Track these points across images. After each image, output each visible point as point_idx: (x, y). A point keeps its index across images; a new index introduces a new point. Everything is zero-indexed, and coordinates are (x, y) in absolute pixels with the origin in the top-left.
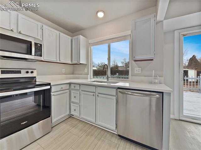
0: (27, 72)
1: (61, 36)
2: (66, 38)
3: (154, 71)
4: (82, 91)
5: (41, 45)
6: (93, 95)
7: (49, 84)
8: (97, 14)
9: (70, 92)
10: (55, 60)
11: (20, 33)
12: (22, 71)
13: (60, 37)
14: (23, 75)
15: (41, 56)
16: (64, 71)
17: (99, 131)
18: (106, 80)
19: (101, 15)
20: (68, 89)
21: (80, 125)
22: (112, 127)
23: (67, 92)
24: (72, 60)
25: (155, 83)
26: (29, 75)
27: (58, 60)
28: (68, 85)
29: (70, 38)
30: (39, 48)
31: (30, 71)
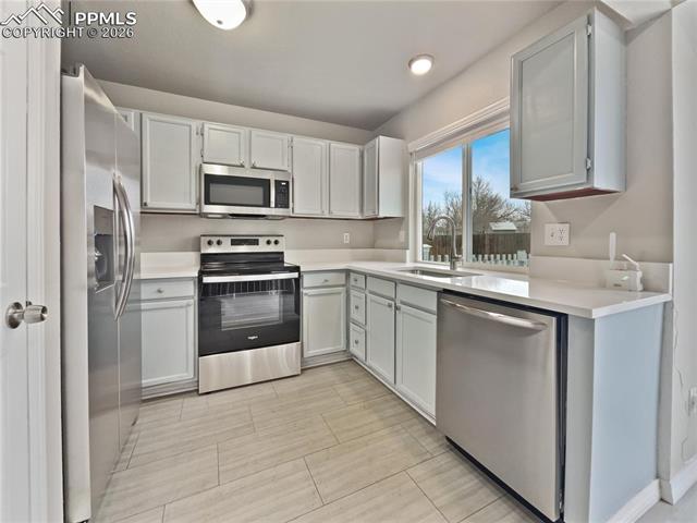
0: (269, 242)
1: (332, 150)
2: (345, 153)
3: (613, 236)
4: (371, 292)
5: (287, 182)
6: (390, 306)
7: (296, 269)
8: (410, 65)
9: (348, 292)
10: (319, 212)
11: (254, 167)
12: (261, 239)
13: (332, 155)
14: (262, 248)
15: (287, 206)
16: (346, 238)
17: (401, 409)
18: (449, 268)
19: (422, 67)
20: (343, 286)
21: (364, 383)
22: (428, 405)
23: (340, 293)
24: (362, 211)
25: (616, 285)
26: (272, 248)
27: (326, 212)
28: (343, 275)
29: (357, 148)
30: (284, 191)
31: (273, 239)
